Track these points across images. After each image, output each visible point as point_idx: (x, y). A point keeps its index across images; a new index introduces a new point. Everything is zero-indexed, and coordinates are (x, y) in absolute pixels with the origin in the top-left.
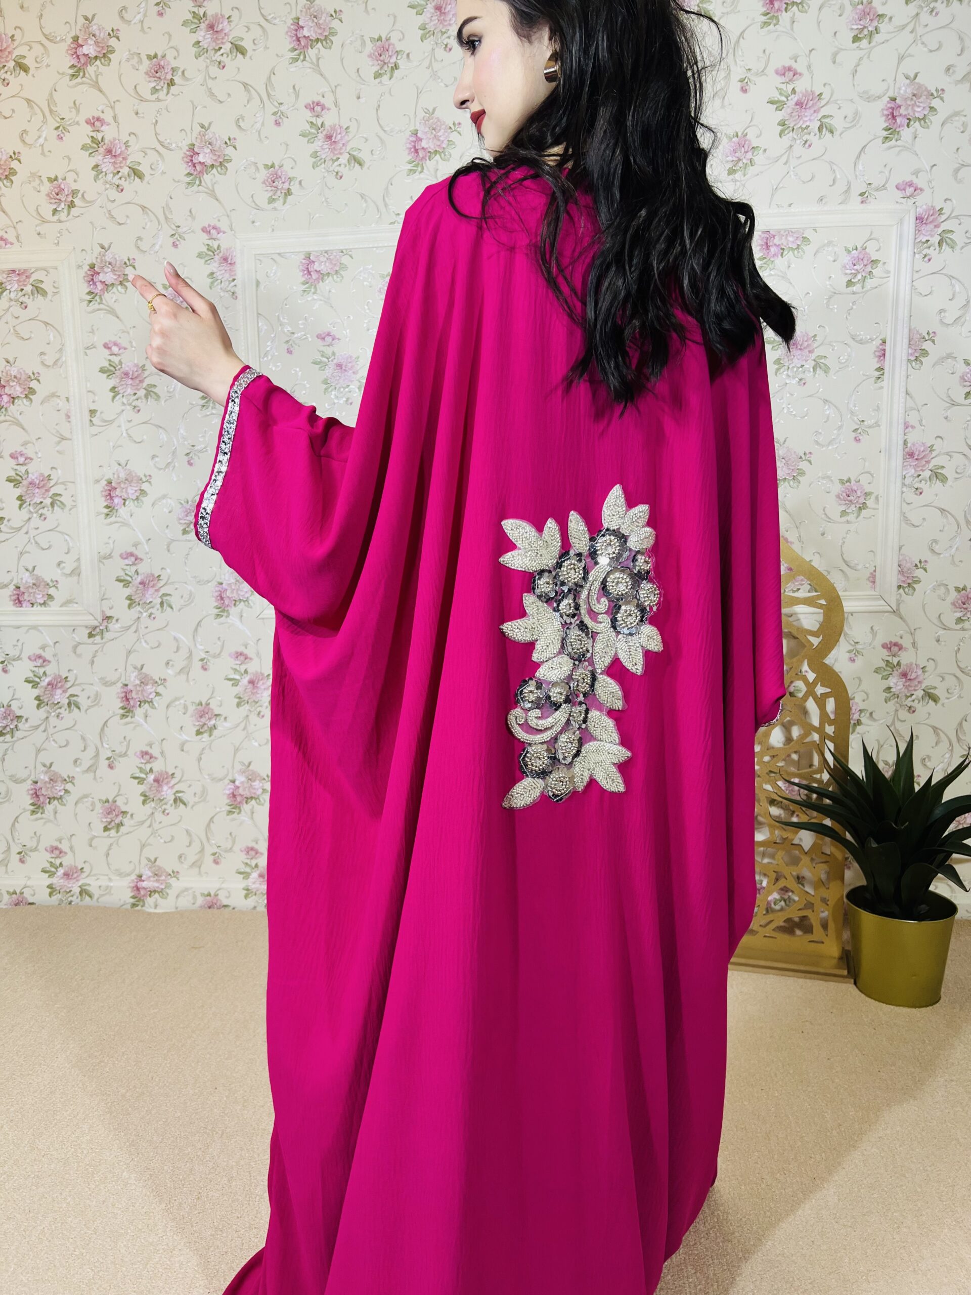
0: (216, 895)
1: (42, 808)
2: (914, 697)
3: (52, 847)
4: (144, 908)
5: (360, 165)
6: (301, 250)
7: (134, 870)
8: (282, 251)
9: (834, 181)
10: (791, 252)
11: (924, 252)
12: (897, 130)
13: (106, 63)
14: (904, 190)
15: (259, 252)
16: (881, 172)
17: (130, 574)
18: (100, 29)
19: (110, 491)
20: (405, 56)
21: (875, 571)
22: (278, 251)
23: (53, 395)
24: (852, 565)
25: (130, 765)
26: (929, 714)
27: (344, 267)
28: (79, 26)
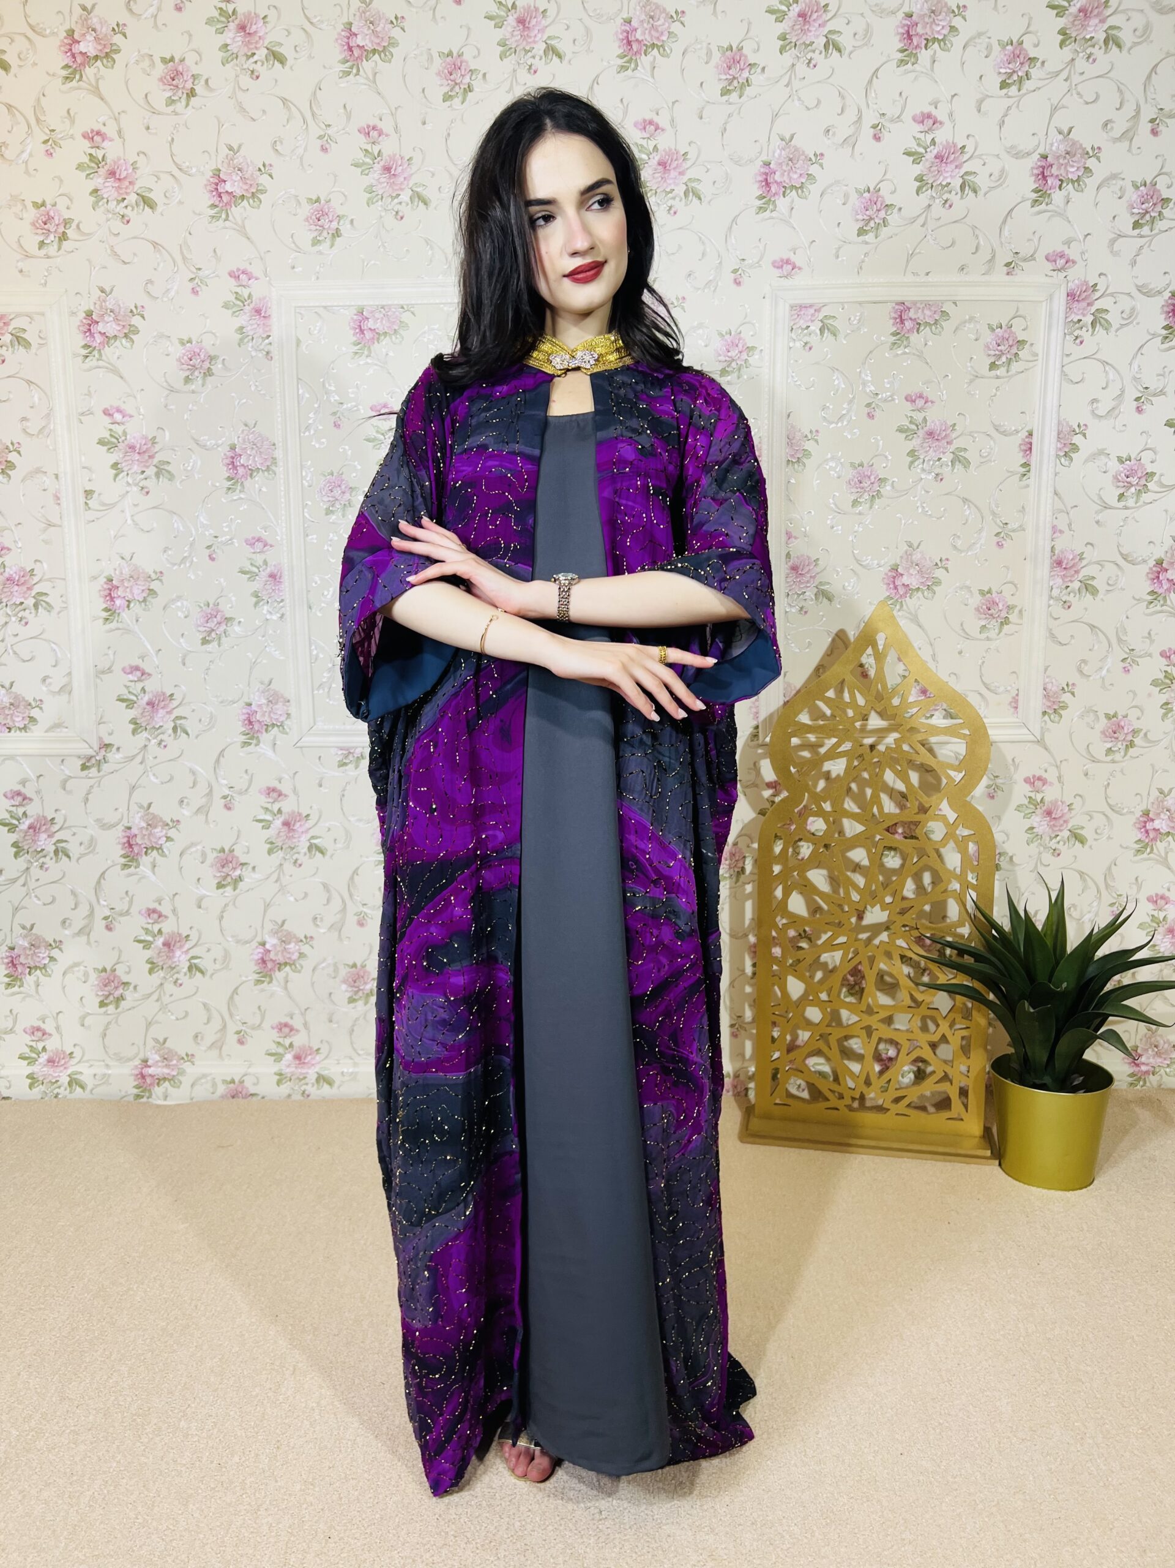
0: (242, 1082)
1: (21, 980)
2: (1058, 838)
3: (33, 1027)
4: (150, 1100)
5: (426, 204)
6: (353, 304)
7: (137, 1054)
8: (329, 304)
9: (977, 249)
10: (928, 328)
11: (1076, 334)
12: (1048, 192)
13: (109, 65)
14: (1055, 261)
15: (299, 305)
16: (1029, 240)
17: (135, 692)
18: (102, 22)
19: (110, 590)
20: (480, 76)
21: (1017, 695)
22: (323, 304)
23: (38, 471)
24: (993, 688)
25: (134, 925)
26: (1076, 857)
27: (403, 325)
28: (75, 17)
